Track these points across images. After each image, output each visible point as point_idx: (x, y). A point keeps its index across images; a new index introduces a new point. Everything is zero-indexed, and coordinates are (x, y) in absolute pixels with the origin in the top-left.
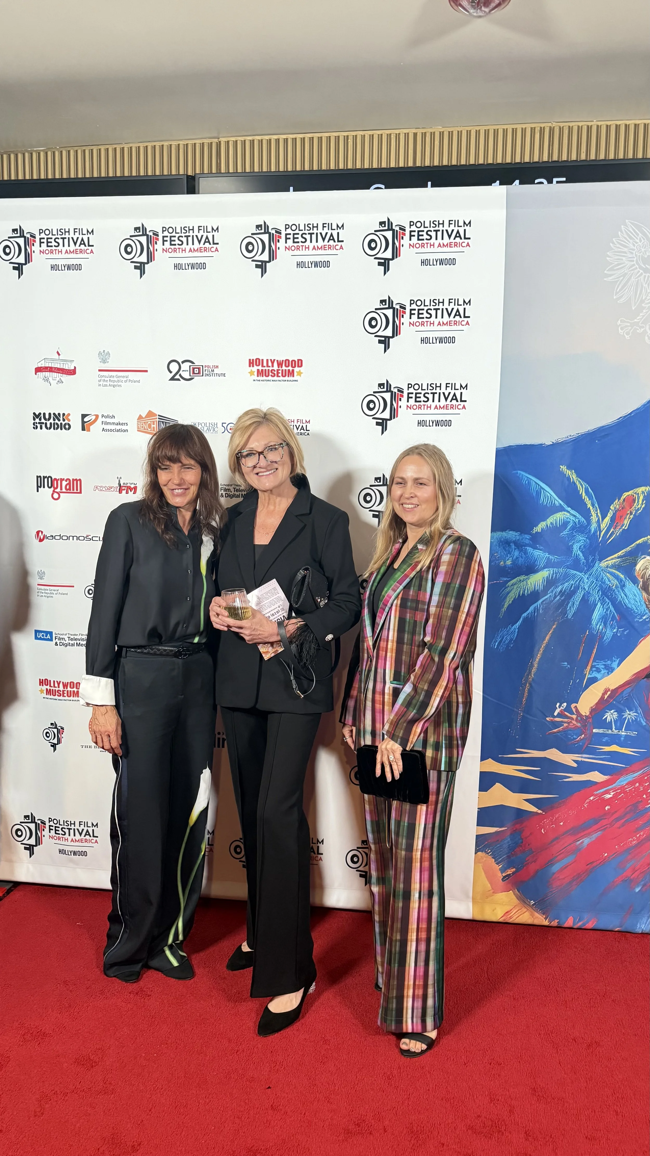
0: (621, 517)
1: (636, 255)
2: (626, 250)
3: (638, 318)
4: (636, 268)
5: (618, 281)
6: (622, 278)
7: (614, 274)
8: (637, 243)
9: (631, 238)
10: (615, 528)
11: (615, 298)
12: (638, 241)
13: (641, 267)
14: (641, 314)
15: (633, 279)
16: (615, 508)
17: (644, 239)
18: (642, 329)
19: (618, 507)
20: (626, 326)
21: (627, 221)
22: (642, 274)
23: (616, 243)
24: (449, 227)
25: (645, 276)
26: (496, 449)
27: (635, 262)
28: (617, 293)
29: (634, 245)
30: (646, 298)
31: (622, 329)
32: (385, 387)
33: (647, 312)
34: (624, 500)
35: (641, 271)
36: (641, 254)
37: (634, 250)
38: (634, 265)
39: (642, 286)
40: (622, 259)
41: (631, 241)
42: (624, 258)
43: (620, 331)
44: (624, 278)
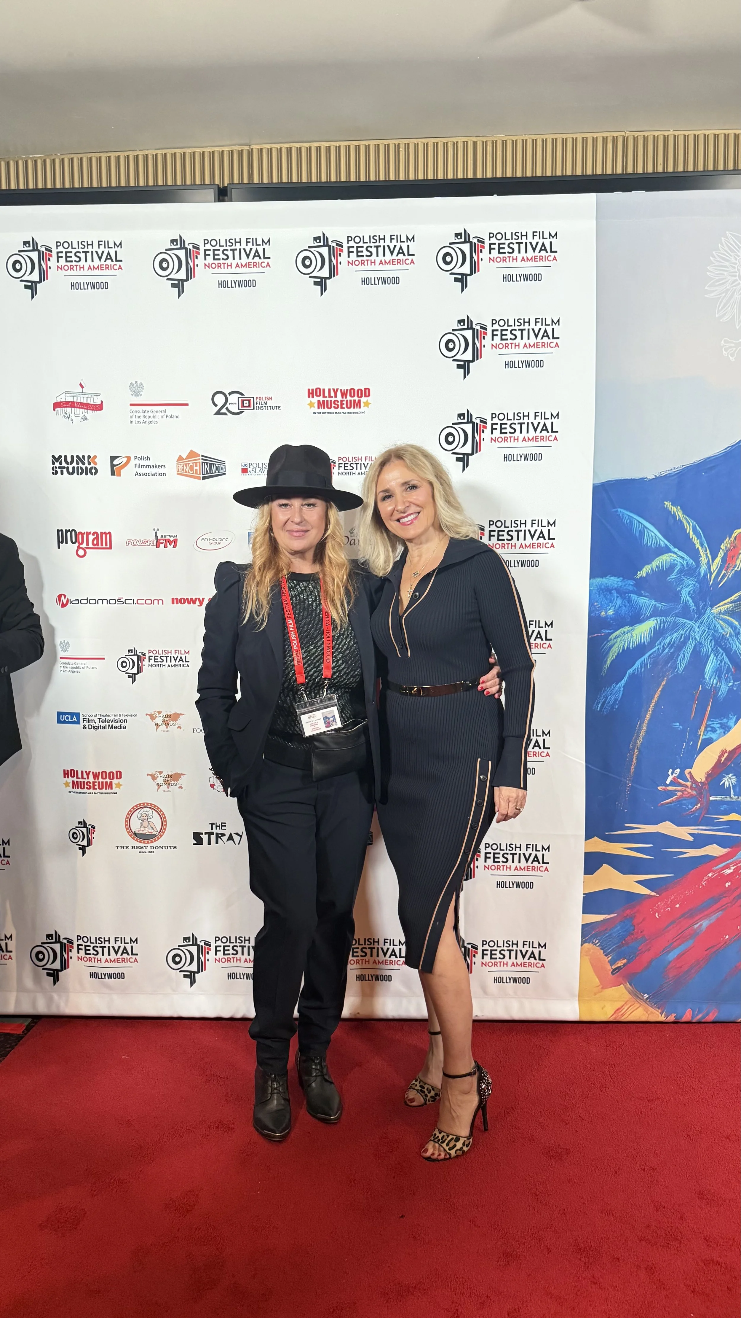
0: (733, 557)
2: (727, 264)
4: (739, 284)
5: (720, 297)
6: (723, 295)
7: (716, 290)
8: (739, 256)
9: (734, 252)
10: (726, 570)
11: (717, 316)
12: (740, 254)
15: (736, 296)
16: (726, 547)
19: (729, 546)
20: (731, 347)
21: (727, 232)
23: (717, 257)
24: (533, 239)
26: (593, 484)
28: (719, 311)
29: (736, 259)
31: (726, 350)
32: (465, 417)
34: (735, 538)
41: (732, 254)
42: (725, 273)
43: (724, 352)
44: (725, 296)
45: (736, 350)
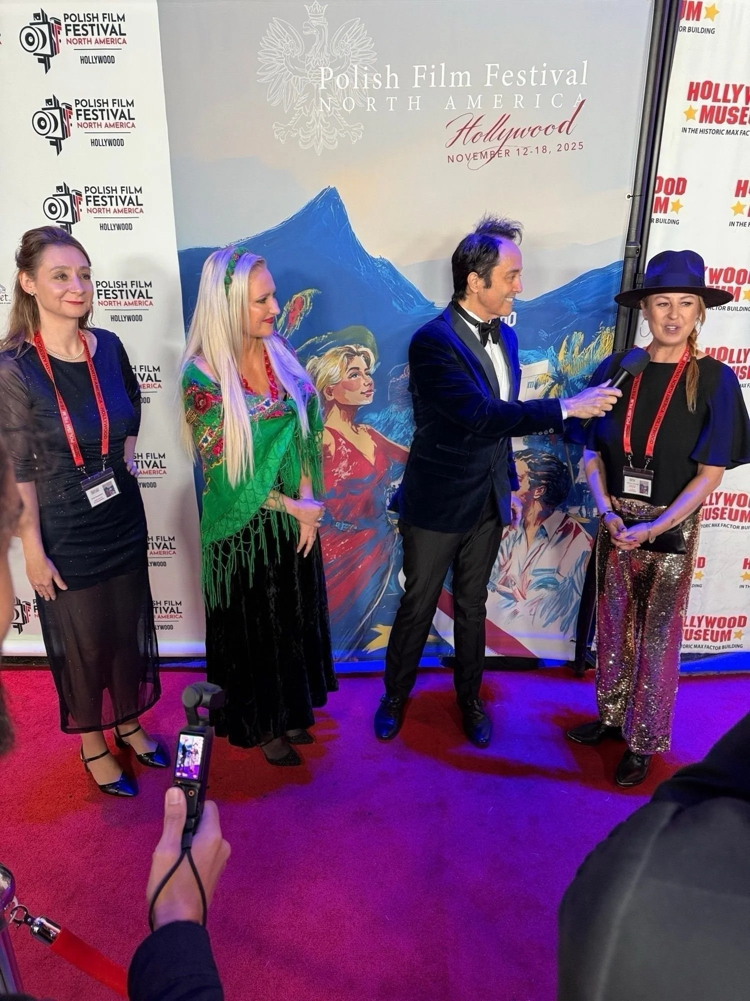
0: (293, 318)
1: (285, 56)
2: (274, 49)
3: (291, 122)
4: (286, 70)
5: (270, 82)
6: (273, 79)
7: (266, 75)
8: (285, 42)
9: (279, 37)
10: (288, 329)
11: (268, 100)
12: (285, 40)
13: (290, 69)
14: (293, 118)
15: (284, 81)
16: (288, 310)
17: (291, 39)
18: (296, 134)
19: (290, 308)
20: (281, 130)
21: (274, 18)
22: (291, 76)
23: (265, 42)
24: (104, 21)
25: (294, 78)
26: (178, 251)
27: (284, 64)
28: (270, 96)
29: (282, 45)
30: (296, 102)
31: (277, 133)
33: (298, 116)
34: (294, 302)
35: (291, 73)
36: (289, 55)
37: (282, 50)
38: (283, 66)
39: (293, 88)
40: (272, 60)
41: (279, 40)
42: (274, 59)
43: (276, 135)
44: (275, 80)
45: (284, 135)
